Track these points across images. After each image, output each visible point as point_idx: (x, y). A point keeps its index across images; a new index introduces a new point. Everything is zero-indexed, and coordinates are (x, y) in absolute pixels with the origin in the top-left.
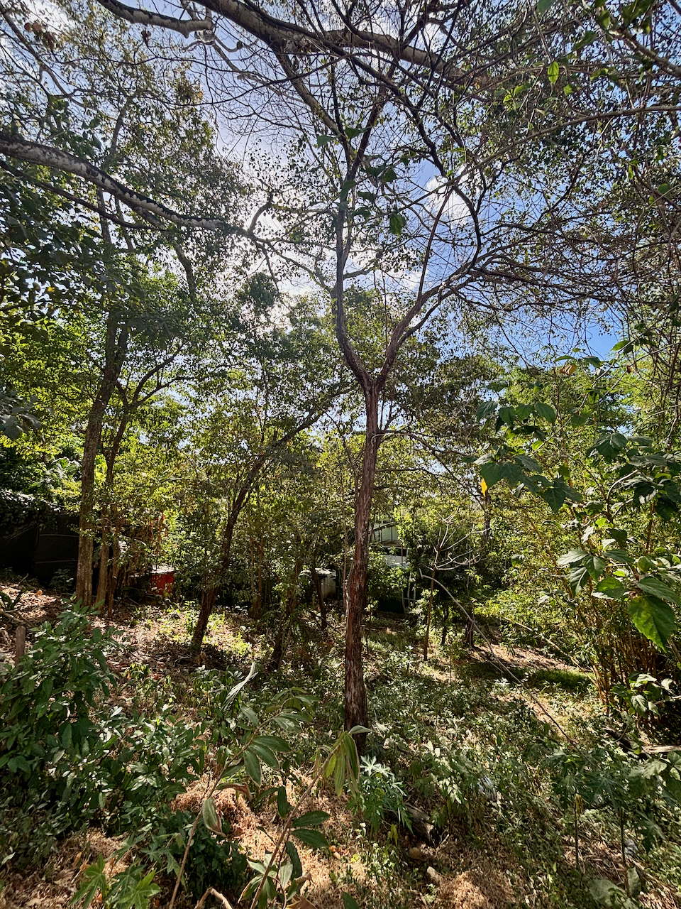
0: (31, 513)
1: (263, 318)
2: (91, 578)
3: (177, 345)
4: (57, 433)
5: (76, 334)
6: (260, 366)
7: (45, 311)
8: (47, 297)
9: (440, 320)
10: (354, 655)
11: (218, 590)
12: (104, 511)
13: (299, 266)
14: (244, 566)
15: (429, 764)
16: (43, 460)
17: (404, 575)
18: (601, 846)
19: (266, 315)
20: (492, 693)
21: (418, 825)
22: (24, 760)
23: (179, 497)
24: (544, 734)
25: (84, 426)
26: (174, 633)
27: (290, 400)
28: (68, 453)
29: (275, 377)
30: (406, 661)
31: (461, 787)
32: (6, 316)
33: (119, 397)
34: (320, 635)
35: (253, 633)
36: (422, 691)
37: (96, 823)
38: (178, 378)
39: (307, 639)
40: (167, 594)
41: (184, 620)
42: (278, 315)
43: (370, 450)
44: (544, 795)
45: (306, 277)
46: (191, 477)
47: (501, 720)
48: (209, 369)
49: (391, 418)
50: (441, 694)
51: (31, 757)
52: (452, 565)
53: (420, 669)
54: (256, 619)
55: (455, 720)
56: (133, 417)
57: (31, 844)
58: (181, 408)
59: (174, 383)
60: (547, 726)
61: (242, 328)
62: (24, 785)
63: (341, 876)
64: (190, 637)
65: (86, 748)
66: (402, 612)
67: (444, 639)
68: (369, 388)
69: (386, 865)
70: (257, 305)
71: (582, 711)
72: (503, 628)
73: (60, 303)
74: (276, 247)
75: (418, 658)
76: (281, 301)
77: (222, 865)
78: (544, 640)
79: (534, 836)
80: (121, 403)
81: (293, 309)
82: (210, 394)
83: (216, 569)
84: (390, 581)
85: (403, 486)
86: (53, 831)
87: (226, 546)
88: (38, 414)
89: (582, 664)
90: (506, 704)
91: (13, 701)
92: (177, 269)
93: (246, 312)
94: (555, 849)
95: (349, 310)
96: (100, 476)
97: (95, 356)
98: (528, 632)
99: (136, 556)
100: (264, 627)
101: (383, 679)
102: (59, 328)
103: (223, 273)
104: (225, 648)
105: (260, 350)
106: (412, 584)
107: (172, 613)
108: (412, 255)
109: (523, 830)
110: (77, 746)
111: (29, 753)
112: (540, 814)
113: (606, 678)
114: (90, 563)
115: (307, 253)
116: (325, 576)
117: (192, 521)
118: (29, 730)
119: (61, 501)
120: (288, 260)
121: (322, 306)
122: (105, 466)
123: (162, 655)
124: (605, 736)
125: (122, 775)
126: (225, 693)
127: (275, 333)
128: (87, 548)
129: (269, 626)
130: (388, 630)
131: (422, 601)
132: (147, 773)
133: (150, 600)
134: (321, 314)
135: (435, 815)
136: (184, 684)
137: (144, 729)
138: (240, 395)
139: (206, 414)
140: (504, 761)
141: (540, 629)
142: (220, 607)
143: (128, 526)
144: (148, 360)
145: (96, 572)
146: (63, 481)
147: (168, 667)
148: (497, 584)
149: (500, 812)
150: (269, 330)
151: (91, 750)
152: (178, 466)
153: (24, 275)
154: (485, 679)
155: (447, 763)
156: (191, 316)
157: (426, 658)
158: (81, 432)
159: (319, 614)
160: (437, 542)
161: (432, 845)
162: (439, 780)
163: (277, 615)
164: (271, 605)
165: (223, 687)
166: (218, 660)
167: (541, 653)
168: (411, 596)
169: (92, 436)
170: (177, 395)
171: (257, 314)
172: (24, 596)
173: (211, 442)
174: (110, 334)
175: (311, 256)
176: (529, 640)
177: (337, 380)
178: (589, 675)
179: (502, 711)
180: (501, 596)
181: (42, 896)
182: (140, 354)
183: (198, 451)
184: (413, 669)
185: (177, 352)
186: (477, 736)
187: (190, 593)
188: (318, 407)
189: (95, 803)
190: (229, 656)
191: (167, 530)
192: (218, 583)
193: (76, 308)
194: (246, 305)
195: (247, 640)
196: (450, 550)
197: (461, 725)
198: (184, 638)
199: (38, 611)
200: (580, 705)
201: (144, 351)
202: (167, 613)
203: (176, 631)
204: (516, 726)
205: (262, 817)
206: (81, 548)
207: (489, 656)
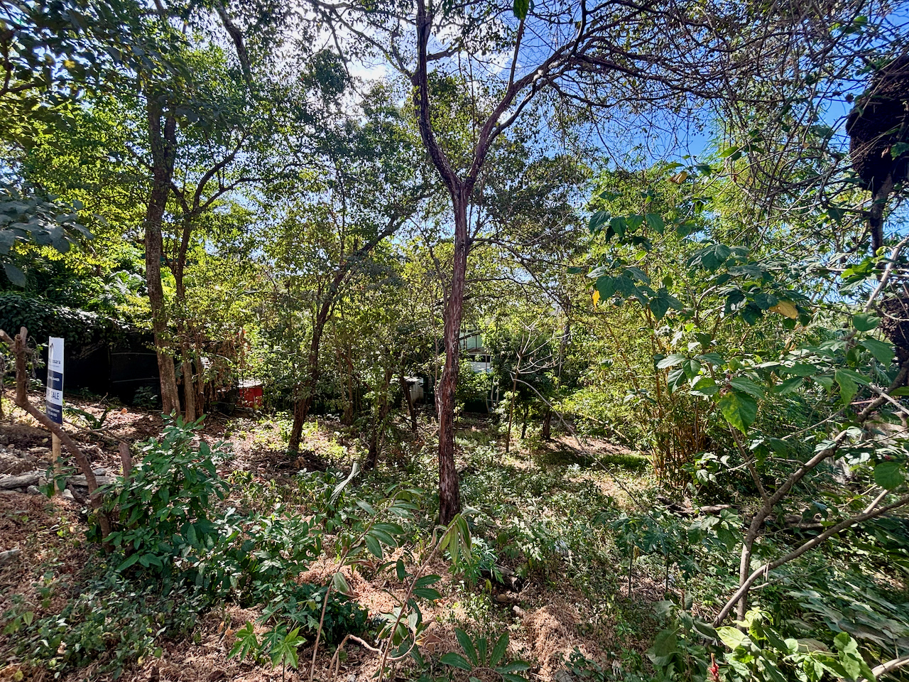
0: (97, 331)
1: (333, 108)
2: (177, 394)
3: (237, 139)
4: (109, 243)
5: (110, 123)
6: (333, 165)
7: (67, 92)
8: (65, 73)
9: (531, 115)
10: (447, 451)
11: (310, 401)
12: (181, 327)
13: (373, 43)
14: (332, 377)
15: (515, 534)
16: (98, 274)
17: (489, 379)
18: (647, 580)
19: (337, 104)
20: (566, 476)
21: (506, 578)
22: (154, 556)
23: (259, 311)
24: (607, 504)
25: (142, 235)
26: (269, 442)
27: (369, 204)
28: (126, 265)
29: (352, 178)
30: (490, 454)
31: (541, 548)
32: (18, 98)
33: (177, 202)
34: (412, 436)
35: (347, 438)
36: (505, 478)
37: (229, 599)
38: (243, 180)
39: (399, 440)
40: (257, 406)
41: (277, 429)
42: (350, 103)
43: (459, 259)
44: (606, 549)
45: (381, 57)
46: (269, 289)
47: (572, 497)
48: (276, 169)
49: (479, 225)
50: (522, 479)
51: (160, 554)
52: (533, 368)
53: (503, 460)
54: (348, 425)
55: (533, 499)
56: (197, 225)
57: (176, 620)
58: (249, 214)
59: (238, 185)
60: (611, 499)
61: (309, 119)
62: (157, 576)
63: (446, 618)
64: (287, 445)
65: (210, 542)
66: (486, 412)
67: (524, 434)
68: (457, 192)
69: (482, 608)
70: (325, 91)
71: (639, 485)
72: (578, 422)
73: (84, 83)
74: (345, 17)
75: (501, 451)
76: (352, 87)
77: (347, 620)
78: (613, 431)
79: (597, 578)
80: (180, 209)
81: (367, 97)
82: (280, 198)
83: (306, 381)
84: (476, 385)
85: (490, 296)
86: (193, 608)
87: (314, 358)
88: (82, 221)
89: (644, 449)
90: (577, 485)
91: (131, 509)
92: (224, 42)
93: (313, 99)
94: (613, 586)
95: (433, 101)
96: (169, 291)
97: (139, 151)
98: (600, 424)
99: (222, 372)
100: (357, 432)
101: (471, 470)
102: (87, 115)
103: (281, 49)
104: (321, 452)
105: (332, 145)
106: (495, 387)
107: (265, 424)
108: (502, 34)
109: (589, 574)
110: (202, 542)
111: (157, 550)
112: (602, 562)
113: (662, 459)
114: (174, 380)
115: (381, 27)
116: (413, 383)
117: (274, 335)
118: (153, 532)
119: (128, 318)
120: (361, 35)
121: (402, 95)
122: (172, 279)
123: (262, 462)
124: (656, 503)
125: (247, 561)
126: (329, 492)
127: (349, 126)
128: (167, 365)
129: (362, 430)
130: (474, 429)
131: (505, 401)
132: (272, 558)
133: (240, 412)
134: (400, 104)
135: (519, 570)
136: (287, 485)
137: (262, 524)
138: (313, 199)
139: (277, 221)
140: (575, 527)
141: (611, 422)
142: (312, 416)
143: (207, 341)
144: (204, 157)
145: (181, 388)
146: (127, 297)
147: (269, 472)
148: (572, 384)
149: (571, 564)
150: (341, 122)
151: (216, 544)
152: (253, 278)
153: (30, 43)
154: (560, 465)
155: (530, 533)
156: (248, 103)
157: (507, 451)
158: (139, 241)
159: (409, 418)
160: (519, 348)
161: (516, 591)
162: (523, 545)
163: (368, 420)
164: (363, 412)
165: (326, 486)
166: (316, 462)
167: (609, 442)
168: (495, 398)
169: (152, 244)
170: (243, 199)
171: (327, 102)
172: (110, 415)
173: (287, 252)
174: (153, 124)
175: (386, 30)
176: (601, 432)
177: (419, 181)
178: (648, 457)
179: (574, 490)
180: (577, 394)
181: (196, 655)
182: (193, 150)
183: (273, 262)
184: (497, 460)
185: (238, 148)
186: (552, 510)
187: (281, 405)
188: (399, 212)
189: (228, 584)
190: (327, 459)
191: (249, 344)
192: (308, 394)
193: (105, 89)
194: (312, 91)
195: (342, 444)
196: (532, 355)
197: (539, 503)
198: (280, 446)
199: (127, 428)
200: (638, 481)
201: (199, 147)
202: (260, 424)
203: (271, 440)
204: (586, 501)
205: (374, 583)
206: (161, 366)
207: (563, 446)
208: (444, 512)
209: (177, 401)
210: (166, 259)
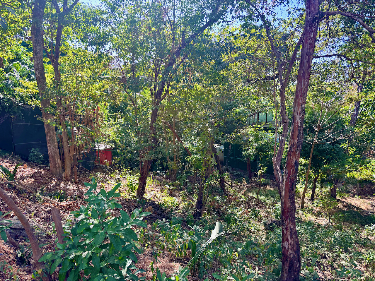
2: (58, 155)
35: (174, 190)
52: (328, 139)
54: (174, 180)
64: (134, 194)
107: (115, 177)
114: (56, 144)
119: (22, 98)
128: (51, 132)
130: (268, 187)
133: (98, 168)
145: (61, 150)
146: (21, 82)
157: (303, 207)
169: (37, 40)
191: (102, 117)
195: (172, 195)
199: (29, 179)
202: (111, 177)
206: (47, 133)
207: (349, 206)
208: (287, 268)
209: (59, 160)
210: (47, 51)
